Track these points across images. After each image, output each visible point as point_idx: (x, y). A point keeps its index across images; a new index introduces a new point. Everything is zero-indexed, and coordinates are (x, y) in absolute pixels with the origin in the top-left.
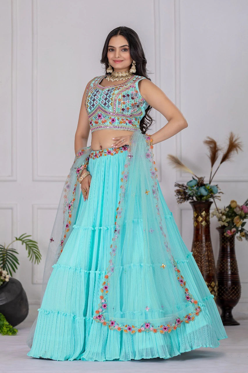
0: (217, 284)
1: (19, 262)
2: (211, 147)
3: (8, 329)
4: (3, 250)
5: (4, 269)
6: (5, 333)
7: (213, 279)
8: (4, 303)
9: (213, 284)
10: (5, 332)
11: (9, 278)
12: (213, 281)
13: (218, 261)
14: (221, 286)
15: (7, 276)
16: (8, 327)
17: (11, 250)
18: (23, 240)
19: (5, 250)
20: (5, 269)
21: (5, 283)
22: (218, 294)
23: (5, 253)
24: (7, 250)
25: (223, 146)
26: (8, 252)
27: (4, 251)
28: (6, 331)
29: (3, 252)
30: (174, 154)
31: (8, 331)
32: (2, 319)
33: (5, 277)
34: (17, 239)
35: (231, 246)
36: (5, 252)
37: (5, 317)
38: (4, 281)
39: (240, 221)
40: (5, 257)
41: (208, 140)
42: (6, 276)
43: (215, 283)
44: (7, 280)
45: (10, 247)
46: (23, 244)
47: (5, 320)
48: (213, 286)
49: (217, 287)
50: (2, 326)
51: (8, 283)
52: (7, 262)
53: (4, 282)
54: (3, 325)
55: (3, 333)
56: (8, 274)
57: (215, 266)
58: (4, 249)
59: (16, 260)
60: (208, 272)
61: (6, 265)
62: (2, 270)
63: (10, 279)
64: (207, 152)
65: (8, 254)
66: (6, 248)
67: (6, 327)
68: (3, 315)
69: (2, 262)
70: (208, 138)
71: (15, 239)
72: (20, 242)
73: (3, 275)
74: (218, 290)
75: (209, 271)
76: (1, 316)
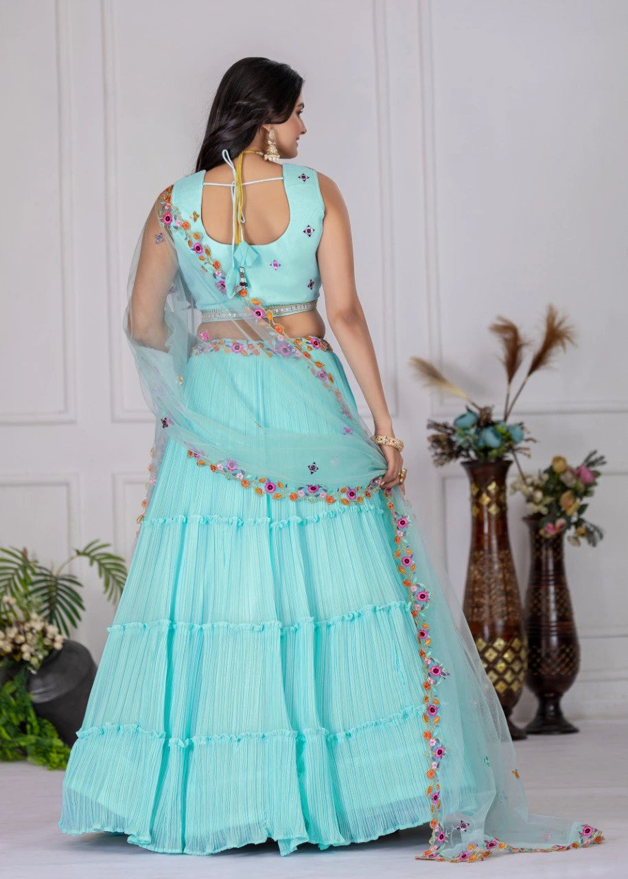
0: (526, 642)
1: (85, 604)
2: (506, 340)
3: (62, 756)
4: (48, 578)
5: (51, 623)
6: (55, 765)
7: (516, 633)
8: (53, 696)
9: (516, 643)
10: (54, 763)
11: (62, 642)
12: (516, 637)
13: (528, 591)
14: (534, 647)
15: (59, 638)
16: (62, 751)
17: (68, 578)
18: (93, 554)
19: (53, 579)
20: (54, 622)
21: (55, 653)
22: (530, 666)
23: (54, 586)
24: (57, 579)
25: (533, 336)
26: (61, 582)
27: (51, 581)
28: (57, 760)
29: (49, 583)
30: (426, 356)
31: (61, 761)
32: (49, 733)
33: (53, 640)
34: (79, 553)
35: (555, 557)
36: (53, 584)
37: (56, 729)
38: (50, 648)
39: (575, 502)
40: (54, 594)
41: (500, 323)
42: (54, 636)
43: (521, 639)
44: (58, 646)
45: (65, 572)
46: (91, 564)
47: (56, 735)
48: (517, 649)
49: (526, 650)
50: (49, 749)
51: (60, 652)
52: (58, 606)
53: (51, 650)
54: (51, 746)
55: (51, 766)
56: (60, 633)
57: (520, 604)
58: (51, 576)
59: (77, 599)
60: (506, 618)
61: (56, 613)
62: (47, 624)
63: (65, 643)
64: (497, 349)
65: (60, 587)
66: (55, 573)
67: (58, 753)
68: (50, 724)
69: (46, 605)
70: (500, 318)
71: (74, 553)
72: (86, 560)
73: (49, 636)
74: (529, 656)
75: (508, 614)
76: (47, 726)
